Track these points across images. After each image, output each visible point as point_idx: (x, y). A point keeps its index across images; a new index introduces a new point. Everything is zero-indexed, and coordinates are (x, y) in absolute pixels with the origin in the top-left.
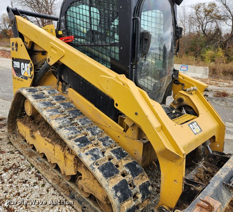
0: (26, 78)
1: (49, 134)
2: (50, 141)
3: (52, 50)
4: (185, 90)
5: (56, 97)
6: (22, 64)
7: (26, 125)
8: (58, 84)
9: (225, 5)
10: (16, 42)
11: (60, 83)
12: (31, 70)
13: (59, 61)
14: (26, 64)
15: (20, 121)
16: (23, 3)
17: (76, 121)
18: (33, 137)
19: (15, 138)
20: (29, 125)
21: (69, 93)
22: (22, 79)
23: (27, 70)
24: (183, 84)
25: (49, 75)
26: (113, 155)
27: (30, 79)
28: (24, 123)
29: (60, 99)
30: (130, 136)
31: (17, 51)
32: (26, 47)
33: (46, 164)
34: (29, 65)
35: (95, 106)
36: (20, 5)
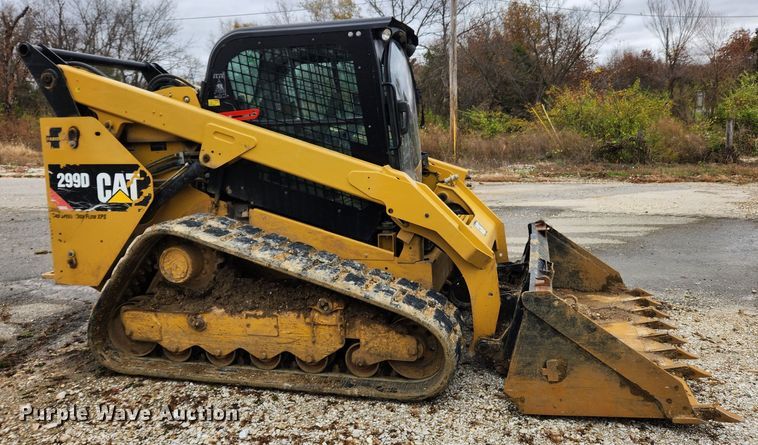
0: (120, 207)
2: (261, 313)
3: (216, 138)
4: (443, 182)
6: (103, 175)
7: (164, 309)
8: (217, 206)
9: (375, 7)
10: (73, 127)
11: (223, 203)
12: (141, 188)
13: (239, 157)
14: (118, 175)
15: (140, 308)
18: (199, 327)
20: (174, 306)
21: (253, 220)
22: (101, 213)
23: (122, 187)
24: (436, 174)
27: (140, 207)
28: (158, 308)
30: (408, 259)
31: (76, 147)
32: (116, 137)
34: (132, 176)
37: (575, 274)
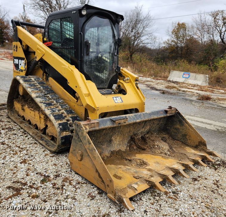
0: (22, 71)
1: (33, 106)
2: (33, 109)
3: (38, 51)
4: (123, 80)
5: (39, 82)
6: (20, 60)
7: (19, 102)
8: (43, 75)
10: (17, 45)
11: (45, 74)
12: (25, 65)
13: (41, 58)
14: (22, 61)
15: (16, 101)
16: (36, 6)
17: (48, 95)
18: (23, 110)
19: (12, 114)
20: (21, 102)
21: (50, 81)
22: (19, 72)
23: (22, 65)
24: (124, 77)
25: (38, 69)
26: (65, 112)
27: (25, 71)
28: (18, 102)
29: (42, 84)
30: (79, 104)
31: (17, 51)
32: (23, 49)
33: (30, 127)
34: (24, 61)
35: (64, 88)
36: (32, 9)
37: (184, 136)
